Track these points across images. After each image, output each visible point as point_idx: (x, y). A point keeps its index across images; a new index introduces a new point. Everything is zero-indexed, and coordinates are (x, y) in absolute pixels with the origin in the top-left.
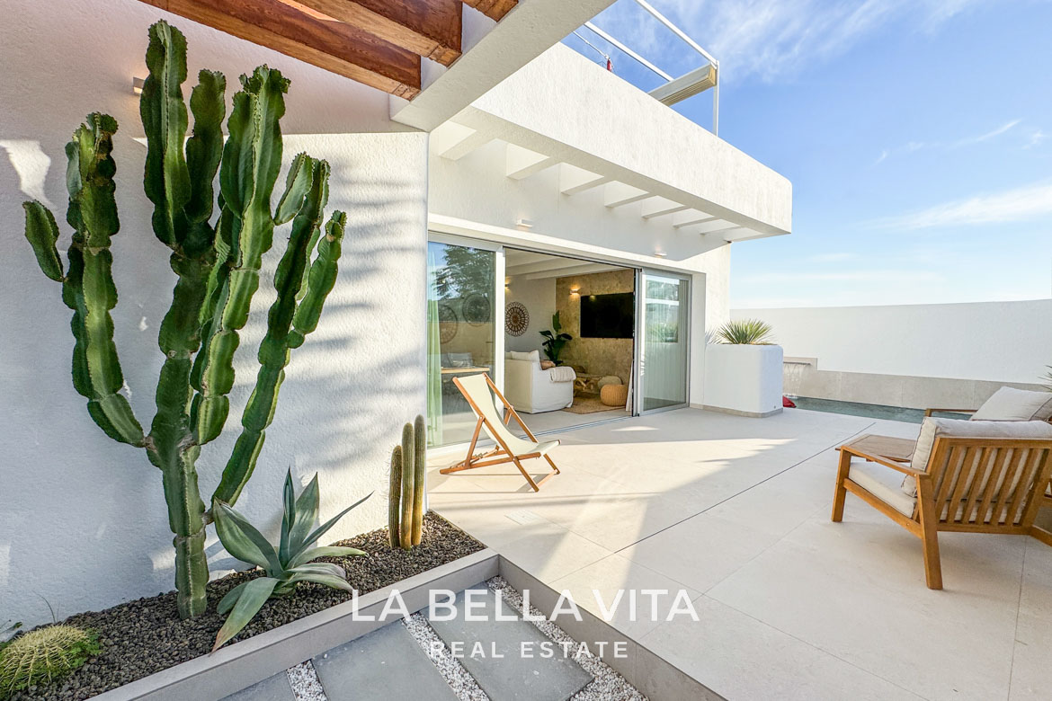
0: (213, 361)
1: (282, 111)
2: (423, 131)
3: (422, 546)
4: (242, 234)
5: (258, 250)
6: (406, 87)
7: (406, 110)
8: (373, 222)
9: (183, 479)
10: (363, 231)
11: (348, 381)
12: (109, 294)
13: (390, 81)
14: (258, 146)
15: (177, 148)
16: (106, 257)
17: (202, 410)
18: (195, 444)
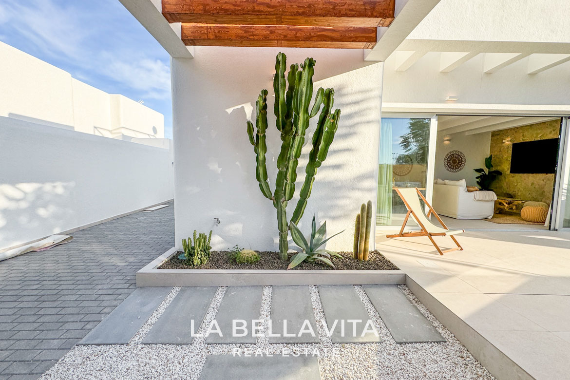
0: (290, 170)
1: (313, 74)
2: (380, 61)
3: (368, 262)
4: (299, 123)
5: (304, 128)
6: (369, 43)
7: (371, 55)
8: (353, 111)
9: (282, 212)
10: (349, 116)
11: (340, 184)
12: (265, 149)
13: (361, 43)
14: (304, 90)
15: (283, 96)
16: (264, 136)
17: (287, 187)
18: (285, 200)
